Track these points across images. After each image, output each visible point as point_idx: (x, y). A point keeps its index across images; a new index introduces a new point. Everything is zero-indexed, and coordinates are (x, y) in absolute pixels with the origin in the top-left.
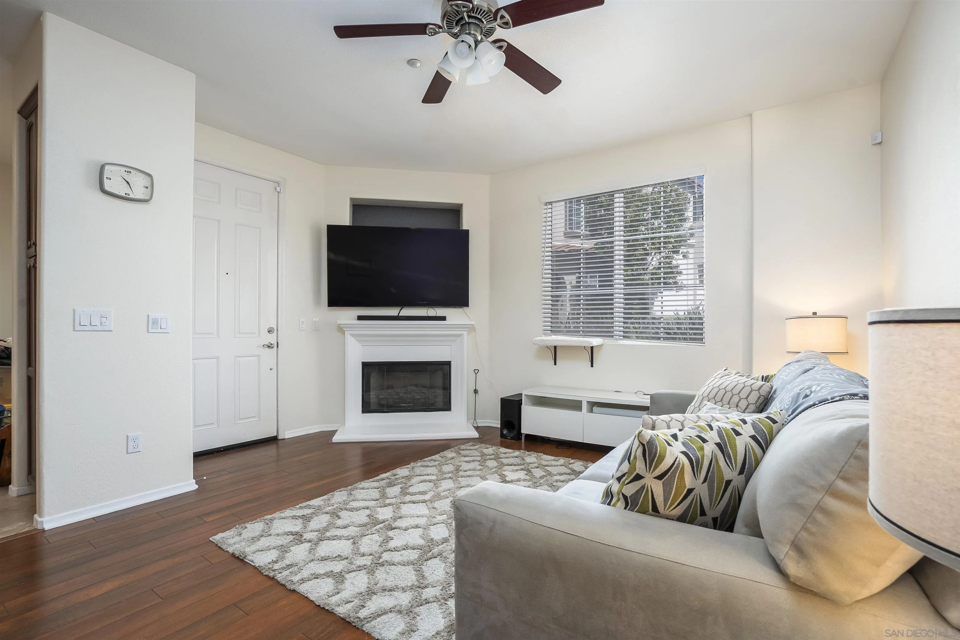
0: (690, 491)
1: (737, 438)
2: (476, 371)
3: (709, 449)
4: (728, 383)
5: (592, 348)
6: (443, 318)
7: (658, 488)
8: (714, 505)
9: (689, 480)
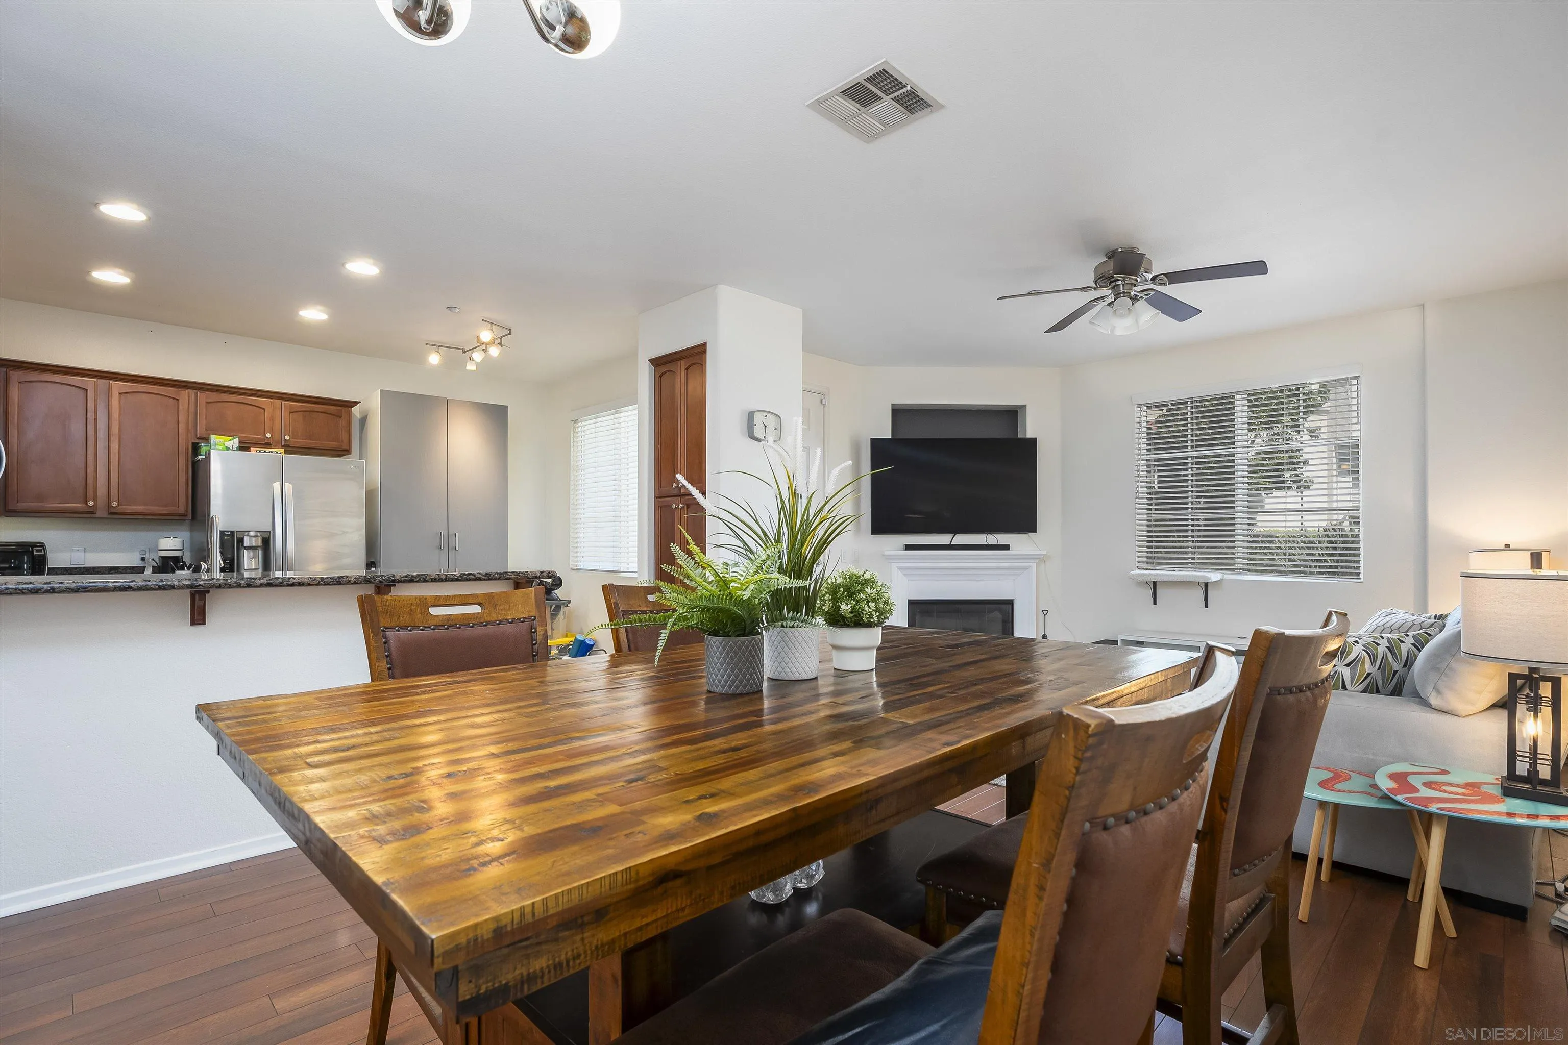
0: (1369, 674)
1: (1402, 645)
2: (1045, 612)
3: (1381, 650)
4: (1393, 621)
5: (1206, 585)
6: (1006, 547)
7: (1346, 672)
8: (1386, 684)
9: (1368, 667)
